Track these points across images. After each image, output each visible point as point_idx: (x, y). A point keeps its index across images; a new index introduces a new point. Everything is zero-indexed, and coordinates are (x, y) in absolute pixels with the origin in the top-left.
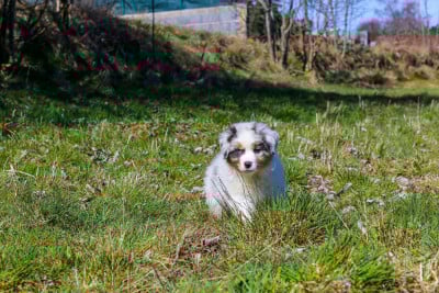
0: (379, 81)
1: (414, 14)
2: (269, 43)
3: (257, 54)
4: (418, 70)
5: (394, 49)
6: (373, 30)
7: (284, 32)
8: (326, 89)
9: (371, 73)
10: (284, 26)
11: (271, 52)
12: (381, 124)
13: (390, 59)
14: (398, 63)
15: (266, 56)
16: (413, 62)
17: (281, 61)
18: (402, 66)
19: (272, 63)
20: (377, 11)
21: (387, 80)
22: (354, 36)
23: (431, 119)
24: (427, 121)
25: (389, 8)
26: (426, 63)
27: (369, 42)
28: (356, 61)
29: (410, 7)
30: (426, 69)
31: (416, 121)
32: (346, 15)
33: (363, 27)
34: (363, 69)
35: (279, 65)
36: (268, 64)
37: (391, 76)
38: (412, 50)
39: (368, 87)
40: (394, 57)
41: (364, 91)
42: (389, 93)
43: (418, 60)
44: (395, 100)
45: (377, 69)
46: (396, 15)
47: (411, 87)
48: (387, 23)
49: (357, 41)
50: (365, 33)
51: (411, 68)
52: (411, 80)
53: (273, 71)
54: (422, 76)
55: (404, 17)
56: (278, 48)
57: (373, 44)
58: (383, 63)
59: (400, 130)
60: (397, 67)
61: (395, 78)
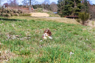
0: (7, 16)
1: (16, 2)
4: (16, 14)
5: (10, 9)
9: (5, 14)
12: (6, 24)
13: (9, 11)
16: (15, 12)
20: (8, 1)
21: (9, 16)
22: (2, 6)
23: (17, 24)
25: (10, 0)
26: (17, 12)
27: (5, 7)
28: (2, 11)
30: (17, 14)
31: (13, 24)
32: (1, 1)
34: (3, 13)
38: (14, 10)
39: (4, 17)
42: (9, 18)
44: (9, 20)
45: (7, 13)
46: (12, 2)
48: (10, 4)
49: (3, 7)
50: (5, 5)
52: (14, 16)
54: (16, 15)
55: (13, 3)
57: (6, 8)
58: (8, 12)
59: (9, 26)
60: (11, 13)
61: (10, 15)
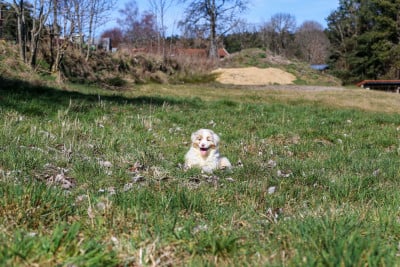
0: (118, 83)
1: (151, 26)
2: (20, 45)
3: (9, 53)
4: (154, 75)
5: (132, 55)
6: (114, 38)
7: (34, 36)
8: (70, 88)
9: (111, 76)
10: (34, 29)
11: (21, 52)
12: (117, 121)
13: (129, 64)
14: (136, 68)
15: (17, 56)
16: (149, 67)
17: (30, 61)
18: (139, 70)
19: (22, 63)
20: (119, 21)
21: (125, 82)
22: (97, 42)
23: (162, 118)
24: (159, 120)
25: (130, 18)
26: (161, 69)
27: (111, 48)
28: (99, 65)
29: (148, 18)
30: (160, 74)
31: (149, 120)
32: (91, 22)
33: (106, 34)
34: (104, 71)
35: (29, 66)
36: (18, 64)
37: (129, 79)
38: (148, 57)
39: (108, 88)
40: (133, 62)
41: (104, 92)
42: (127, 94)
43: (154, 66)
44: (131, 101)
45: (117, 72)
46: (136, 25)
47: (146, 90)
48: (128, 31)
49: (100, 47)
50: (108, 40)
51: (147, 72)
52: (147, 83)
53: (22, 71)
54: (157, 81)
55: (143, 27)
56: (28, 50)
57: (114, 49)
58: (123, 67)
59: (134, 128)
60: (135, 71)
61: (133, 81)
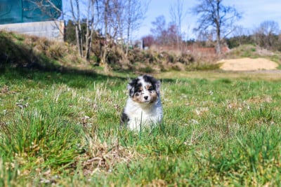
0: (149, 71)
1: (175, 33)
2: (78, 45)
3: (70, 52)
4: (174, 65)
5: (159, 52)
6: (147, 41)
7: (87, 39)
8: (113, 74)
9: (143, 66)
10: (88, 34)
11: (79, 50)
13: (156, 57)
14: (162, 61)
15: (76, 54)
16: (171, 60)
17: (86, 57)
18: (164, 62)
19: (80, 58)
20: (152, 30)
22: (134, 43)
25: (159, 28)
26: (180, 61)
27: (144, 47)
28: (135, 58)
29: (172, 28)
30: (179, 64)
35: (84, 60)
36: (77, 59)
37: (157, 68)
38: (171, 52)
40: (159, 56)
43: (175, 59)
45: (148, 64)
46: (164, 32)
47: (169, 75)
48: (158, 37)
49: (136, 46)
51: (170, 64)
52: (170, 71)
53: (79, 62)
54: (177, 69)
55: (169, 34)
56: (84, 49)
57: (146, 48)
58: (152, 60)
60: (161, 63)
61: (159, 69)
